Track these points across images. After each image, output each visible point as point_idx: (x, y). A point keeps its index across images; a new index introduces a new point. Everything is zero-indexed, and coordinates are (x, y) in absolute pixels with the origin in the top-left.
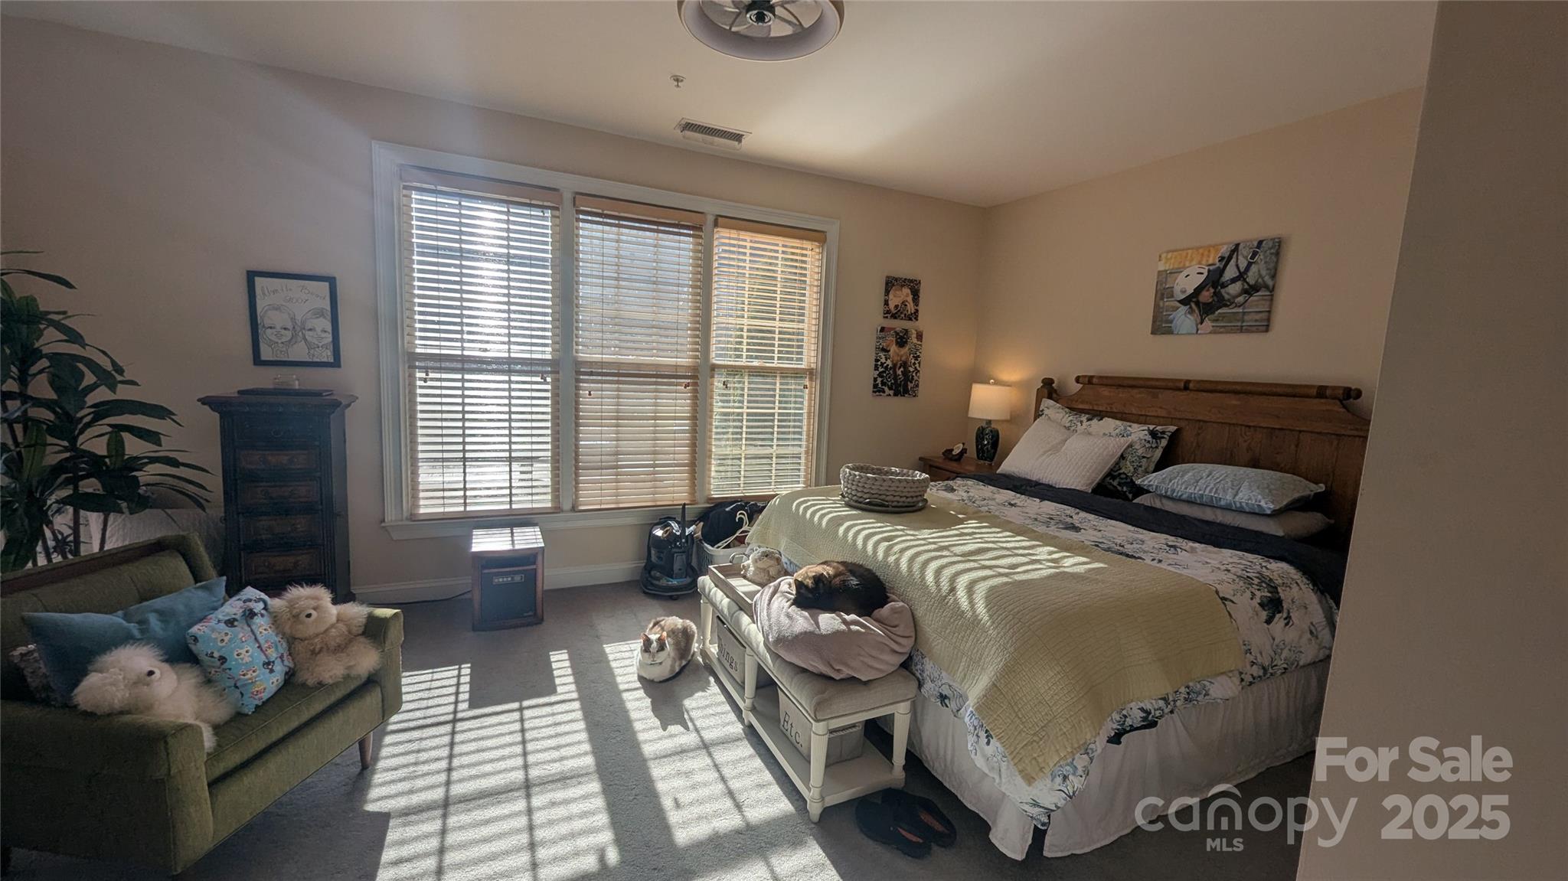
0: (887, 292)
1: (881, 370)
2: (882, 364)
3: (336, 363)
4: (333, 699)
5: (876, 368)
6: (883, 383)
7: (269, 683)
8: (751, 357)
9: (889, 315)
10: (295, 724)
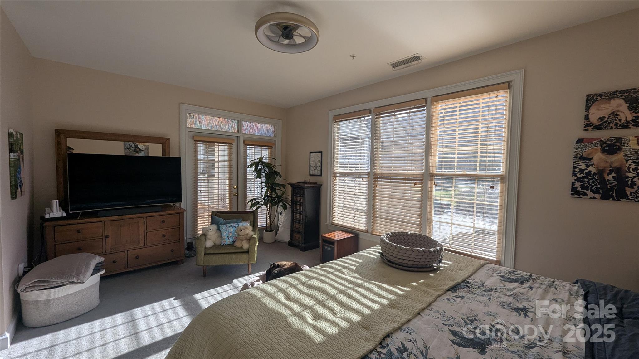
0: (588, 108)
1: (579, 175)
2: (581, 171)
3: (321, 175)
4: (237, 251)
5: (574, 174)
6: (582, 187)
7: (229, 242)
8: (460, 169)
9: (590, 128)
10: (226, 252)
